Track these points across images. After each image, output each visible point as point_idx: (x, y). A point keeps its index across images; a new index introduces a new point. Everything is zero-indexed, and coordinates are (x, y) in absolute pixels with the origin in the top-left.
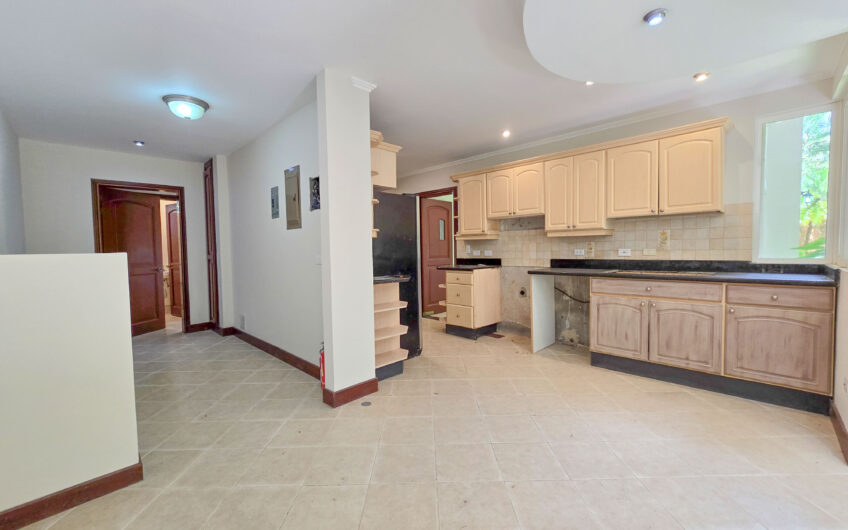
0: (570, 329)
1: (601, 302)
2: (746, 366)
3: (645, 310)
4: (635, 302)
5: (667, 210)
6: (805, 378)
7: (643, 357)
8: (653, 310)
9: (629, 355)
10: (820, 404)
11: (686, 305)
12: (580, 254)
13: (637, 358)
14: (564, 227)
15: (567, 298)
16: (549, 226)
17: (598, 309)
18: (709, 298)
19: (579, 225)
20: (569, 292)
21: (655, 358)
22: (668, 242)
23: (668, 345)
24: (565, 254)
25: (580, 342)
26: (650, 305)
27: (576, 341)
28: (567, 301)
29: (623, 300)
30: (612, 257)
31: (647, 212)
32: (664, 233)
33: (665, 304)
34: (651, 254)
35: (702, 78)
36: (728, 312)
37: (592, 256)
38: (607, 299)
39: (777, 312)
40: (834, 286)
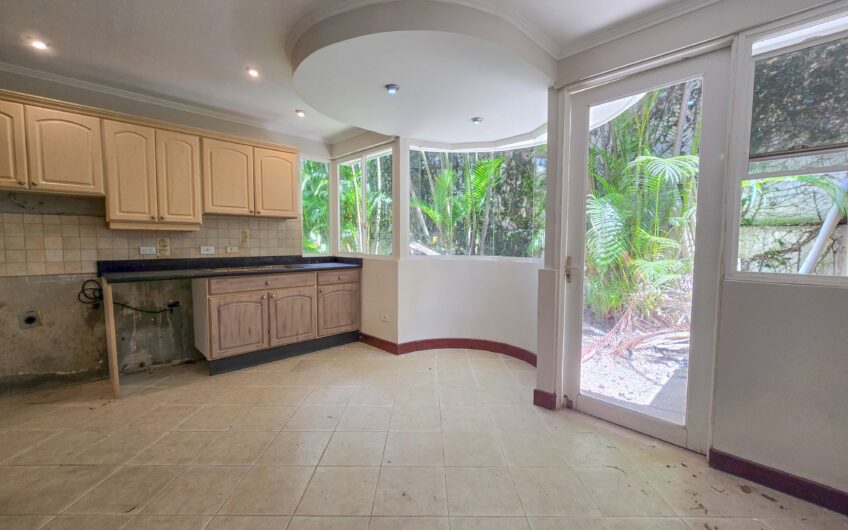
0: (137, 351)
1: (222, 303)
2: (329, 326)
3: (265, 302)
4: (256, 297)
5: (264, 213)
6: (352, 323)
7: (265, 346)
8: (272, 301)
9: (253, 348)
10: (356, 337)
11: (295, 292)
12: (150, 251)
13: (260, 348)
14: (145, 217)
15: (130, 311)
16: (115, 212)
17: (219, 312)
18: (308, 284)
19: (168, 218)
20: (133, 303)
21: (275, 343)
22: (248, 240)
23: (284, 327)
25: (155, 363)
26: (270, 297)
27: (148, 363)
28: (132, 315)
29: (245, 297)
30: (193, 255)
31: (245, 211)
32: (244, 232)
33: (279, 294)
34: (234, 252)
35: (301, 114)
36: (319, 292)
37: (168, 254)
38: (229, 298)
39: (341, 287)
40: (361, 267)
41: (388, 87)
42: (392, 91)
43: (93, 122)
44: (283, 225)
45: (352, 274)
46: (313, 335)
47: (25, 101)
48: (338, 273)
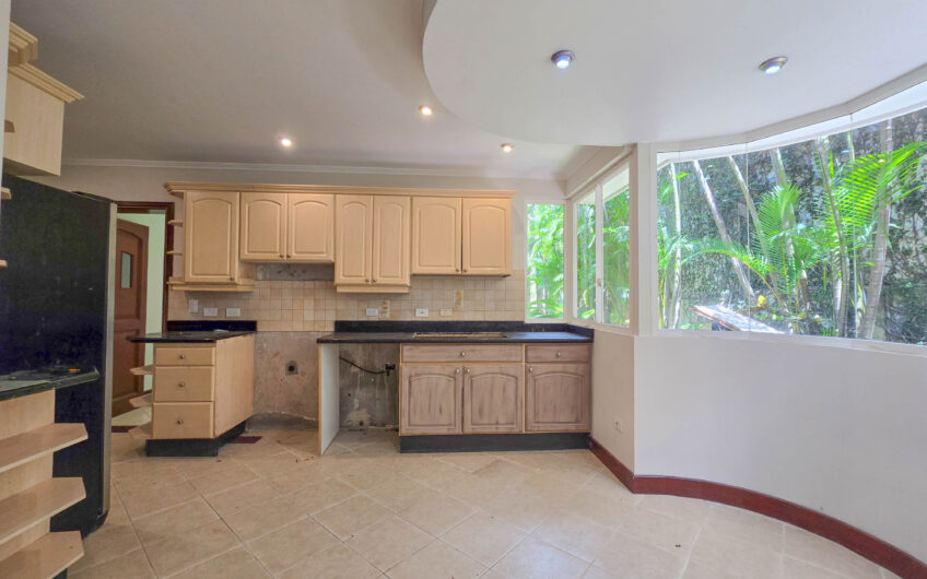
0: (359, 409)
1: (413, 373)
2: (541, 420)
3: (460, 378)
4: (449, 370)
5: (470, 271)
6: (577, 421)
7: (458, 431)
8: (467, 377)
9: (443, 431)
10: (581, 440)
11: (495, 368)
12: (373, 314)
13: (451, 432)
14: (361, 280)
15: (356, 370)
16: (340, 278)
17: (410, 382)
18: (513, 359)
19: (380, 280)
20: (359, 362)
21: (469, 429)
22: (462, 302)
23: (481, 412)
24: (353, 314)
25: (371, 424)
26: (465, 372)
27: (366, 422)
28: (355, 374)
29: (437, 368)
30: (408, 317)
31: (451, 270)
32: (458, 294)
33: (477, 369)
34: (447, 315)
35: (507, 149)
36: (528, 371)
37: (387, 317)
38: (420, 368)
39: (559, 367)
40: (591, 341)
41: (555, 57)
42: (563, 63)
43: (327, 198)
44: (502, 284)
45: (579, 350)
46: (516, 429)
47: (288, 191)
48: (555, 348)
